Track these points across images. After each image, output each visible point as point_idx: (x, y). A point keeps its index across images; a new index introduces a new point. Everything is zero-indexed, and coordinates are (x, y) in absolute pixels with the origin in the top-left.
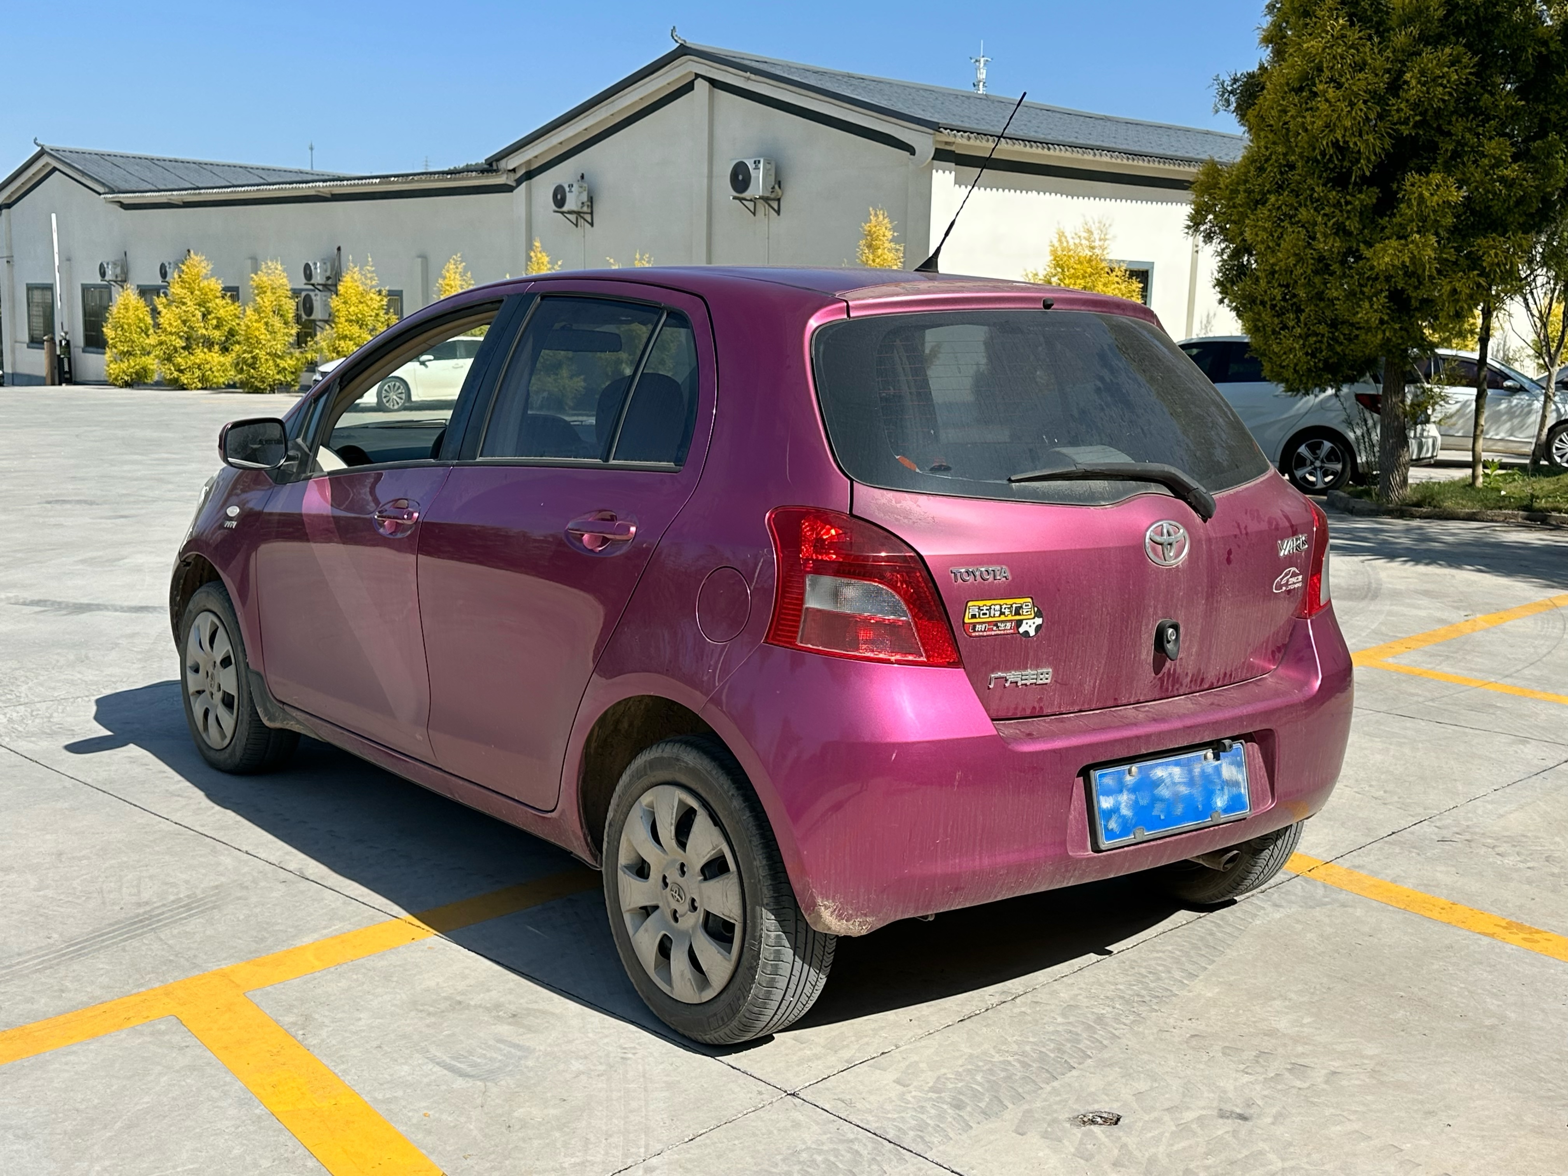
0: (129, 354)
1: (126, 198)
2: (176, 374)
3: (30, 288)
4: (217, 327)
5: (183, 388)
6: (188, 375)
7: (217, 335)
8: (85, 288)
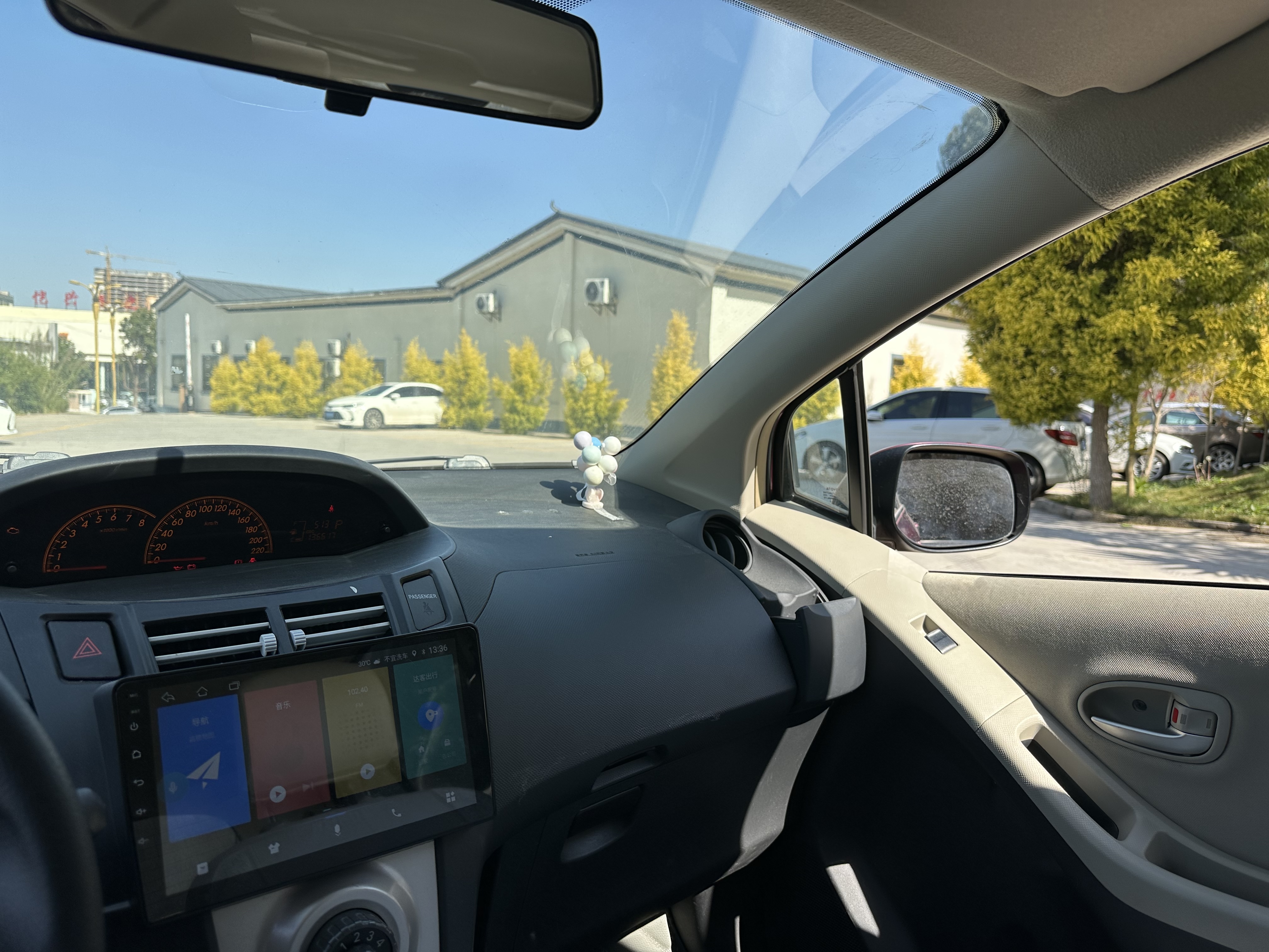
0: (224, 395)
1: (228, 305)
2: (249, 407)
3: (174, 357)
4: (276, 380)
5: (254, 415)
6: (258, 407)
7: (275, 384)
8: (204, 358)
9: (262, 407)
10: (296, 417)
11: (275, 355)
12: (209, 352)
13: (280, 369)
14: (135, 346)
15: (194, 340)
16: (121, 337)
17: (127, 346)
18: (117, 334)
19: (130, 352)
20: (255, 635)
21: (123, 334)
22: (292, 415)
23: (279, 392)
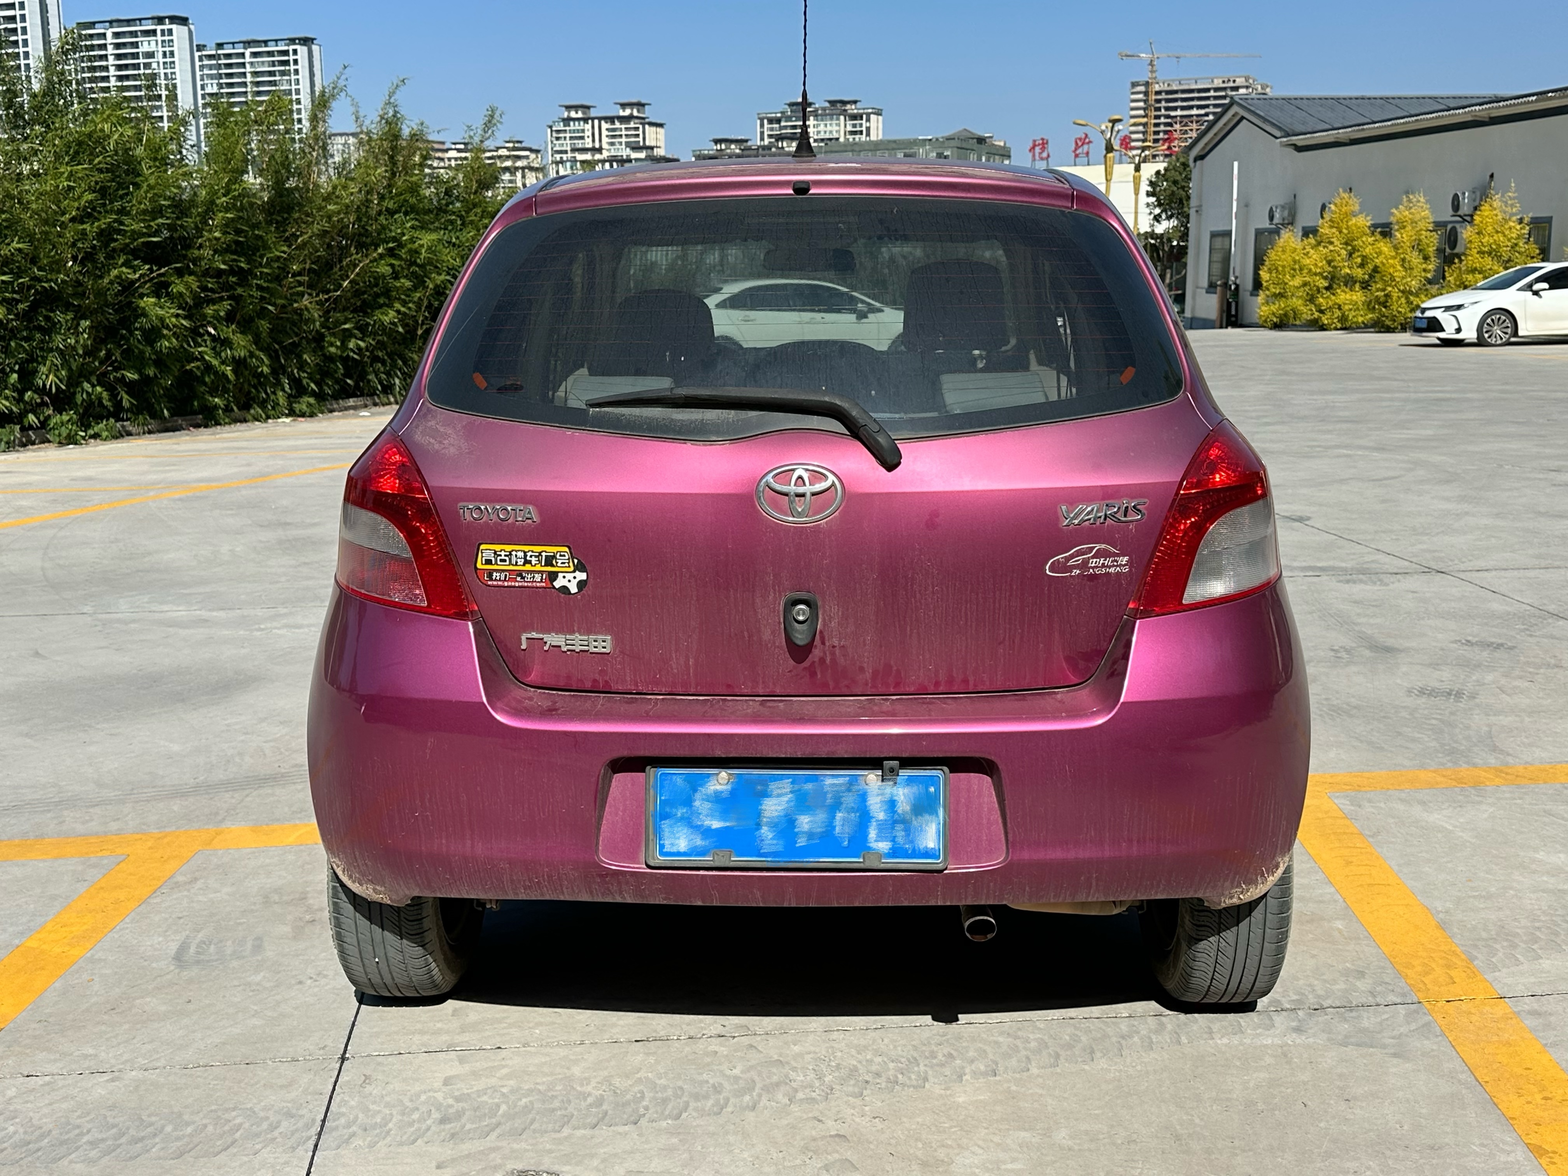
0: (1281, 295)
1: (1299, 140)
2: (1316, 315)
3: (1214, 235)
4: (1362, 266)
5: (1323, 328)
6: (1329, 314)
7: (1359, 273)
8: (1259, 233)
9: (1338, 313)
10: (1389, 330)
11: (1363, 222)
12: (1266, 224)
13: (1368, 245)
14: (1169, 218)
15: (1245, 204)
16: (1148, 205)
17: (1157, 218)
19: (1160, 229)
21: (1153, 199)
22: (1380, 326)
23: (1365, 285)
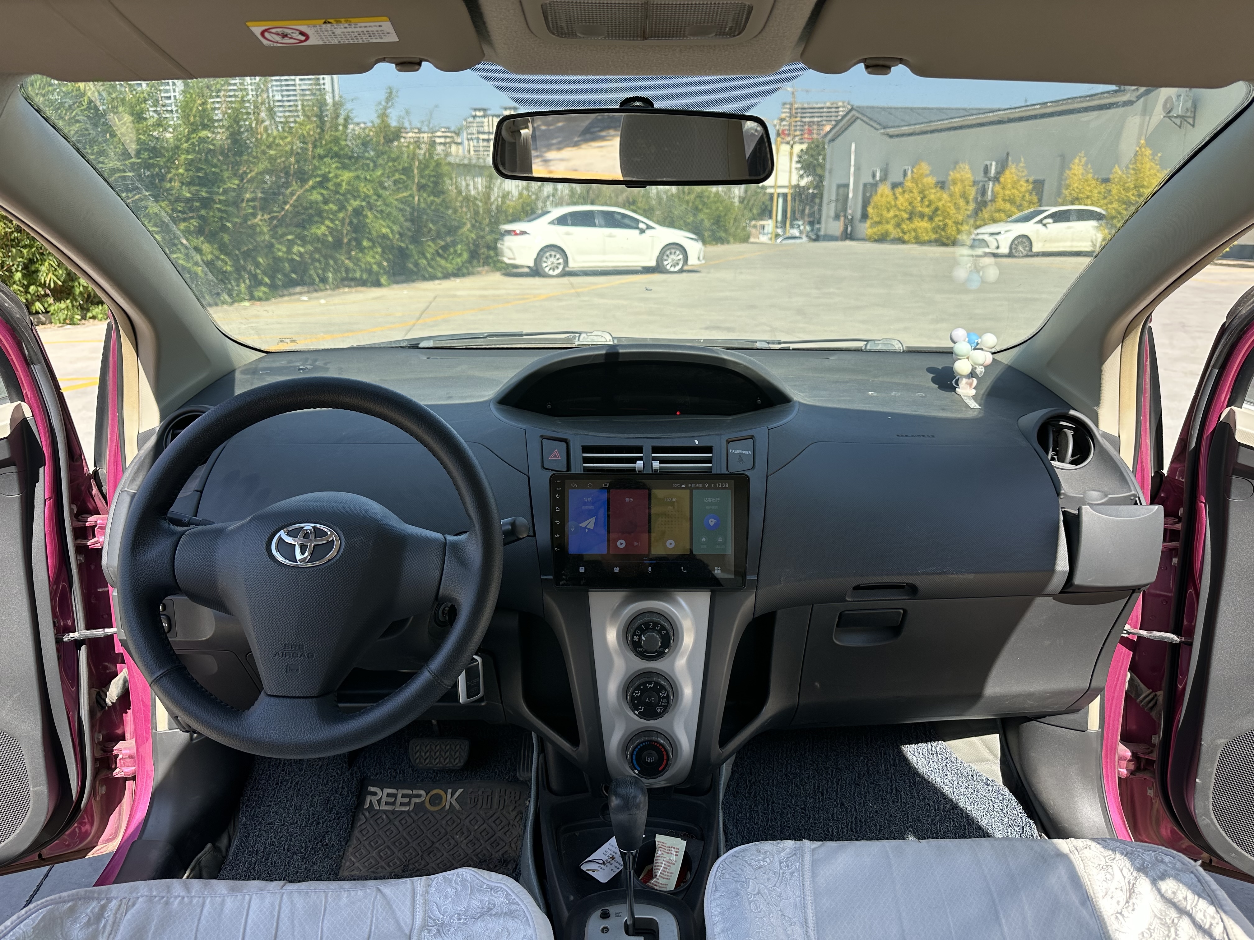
0: (879, 223)
1: (891, 131)
2: (901, 235)
3: (839, 186)
4: (928, 206)
5: (904, 242)
6: (908, 234)
7: (927, 210)
8: (865, 185)
9: (913, 234)
10: (944, 244)
11: (930, 180)
12: (871, 180)
13: (933, 194)
15: (858, 168)
18: (794, 165)
20: (633, 461)
22: (940, 243)
23: (931, 219)
